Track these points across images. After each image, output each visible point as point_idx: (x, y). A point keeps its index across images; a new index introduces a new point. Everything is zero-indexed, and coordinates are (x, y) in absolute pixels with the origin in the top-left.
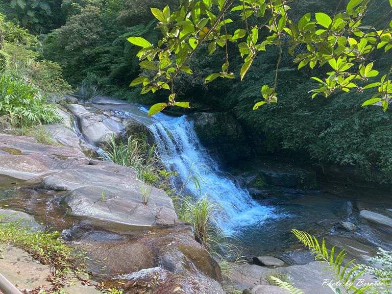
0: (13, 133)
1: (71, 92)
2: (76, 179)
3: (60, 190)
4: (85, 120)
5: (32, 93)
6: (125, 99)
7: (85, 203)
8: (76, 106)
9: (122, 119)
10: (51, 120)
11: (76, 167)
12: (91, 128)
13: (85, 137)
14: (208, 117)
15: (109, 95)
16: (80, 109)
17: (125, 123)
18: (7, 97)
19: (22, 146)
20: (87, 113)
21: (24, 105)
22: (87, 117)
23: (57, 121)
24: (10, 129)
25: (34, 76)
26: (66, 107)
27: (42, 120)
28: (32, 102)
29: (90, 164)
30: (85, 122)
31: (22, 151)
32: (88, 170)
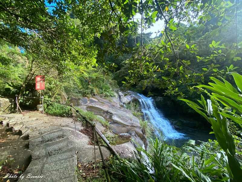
0: (104, 98)
1: (119, 88)
2: (115, 111)
3: (111, 113)
4: (121, 96)
5: (109, 88)
6: (134, 91)
7: (116, 117)
8: (120, 92)
9: (132, 97)
10: (113, 96)
11: (116, 108)
12: (123, 99)
13: (121, 101)
14: (160, 98)
15: (130, 89)
16: (121, 93)
17: (132, 98)
18: (104, 89)
19: (105, 102)
20: (122, 94)
21: (107, 91)
22: (122, 96)
23: (114, 96)
24: (103, 97)
25: (111, 84)
26: (117, 92)
27: (111, 96)
28: (109, 91)
29: (120, 108)
30: (122, 97)
31: (105, 103)
32: (119, 110)
